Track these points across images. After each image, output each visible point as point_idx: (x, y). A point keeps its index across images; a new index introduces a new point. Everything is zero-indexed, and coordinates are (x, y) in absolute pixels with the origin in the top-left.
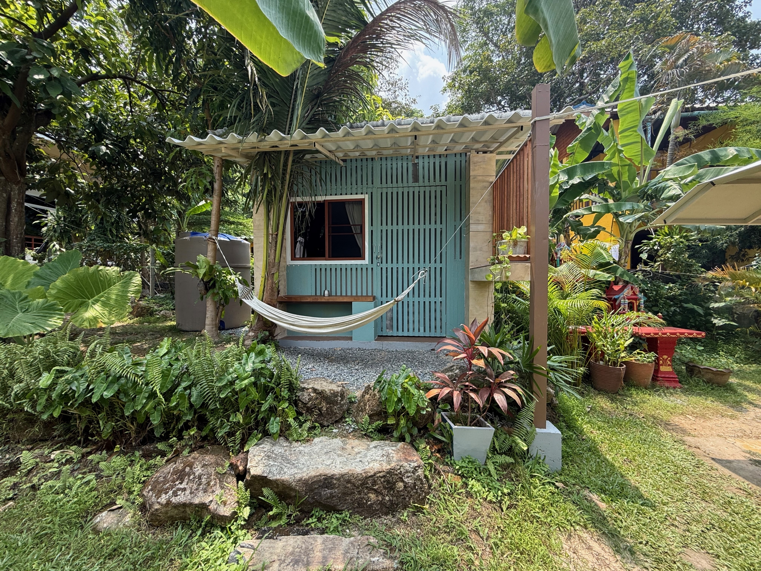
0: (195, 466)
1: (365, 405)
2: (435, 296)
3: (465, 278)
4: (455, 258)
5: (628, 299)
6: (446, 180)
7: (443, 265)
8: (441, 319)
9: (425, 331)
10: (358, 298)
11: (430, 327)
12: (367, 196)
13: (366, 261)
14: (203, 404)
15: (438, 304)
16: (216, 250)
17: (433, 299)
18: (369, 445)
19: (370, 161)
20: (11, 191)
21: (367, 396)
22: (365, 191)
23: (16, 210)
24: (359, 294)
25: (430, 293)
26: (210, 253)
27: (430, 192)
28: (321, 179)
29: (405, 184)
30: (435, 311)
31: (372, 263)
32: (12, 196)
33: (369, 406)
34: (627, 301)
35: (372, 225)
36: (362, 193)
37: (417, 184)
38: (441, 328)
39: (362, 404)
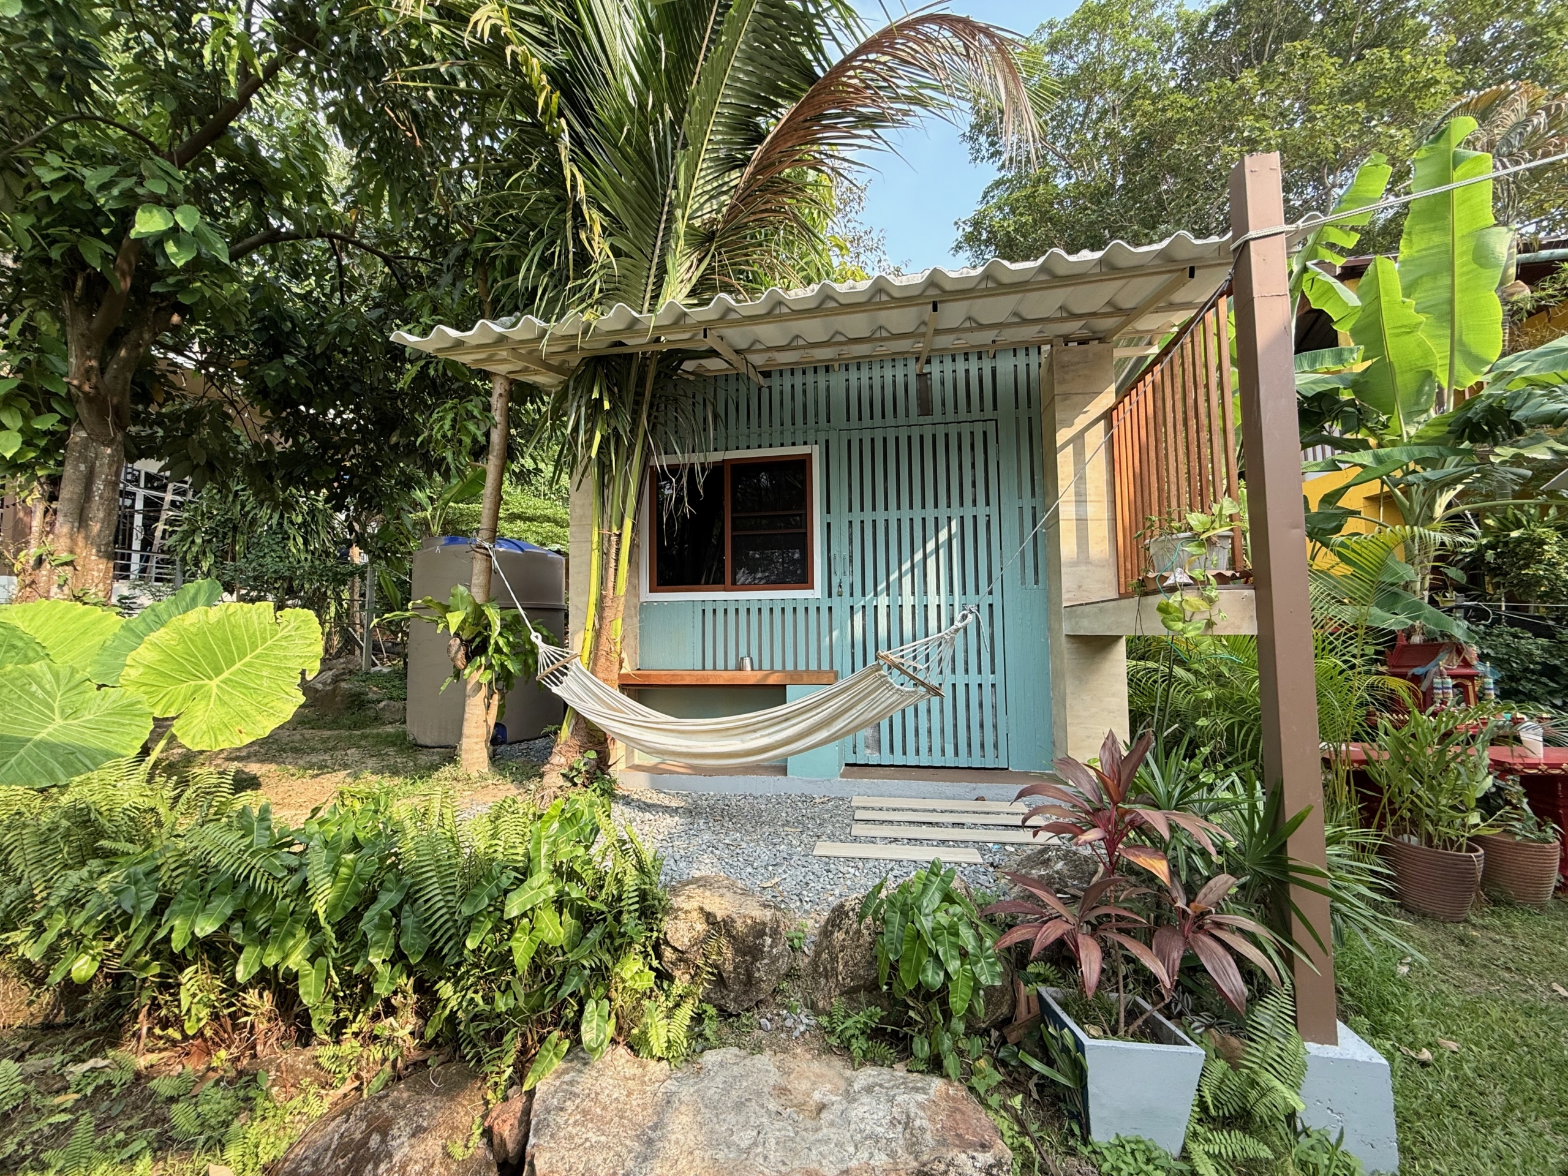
0: (395, 1132)
1: (834, 959)
2: (980, 672)
3: (1050, 629)
4: (1023, 583)
5: (1453, 677)
6: (995, 408)
7: (996, 599)
8: (995, 727)
9: (956, 754)
10: (797, 677)
11: (969, 745)
12: (816, 448)
13: (818, 591)
14: (430, 950)
15: (987, 690)
16: (490, 571)
17: (974, 679)
18: (850, 1082)
19: (821, 372)
20: (96, 458)
21: (839, 936)
22: (811, 438)
23: (101, 497)
24: (802, 667)
25: (966, 663)
26: (478, 579)
27: (959, 435)
28: (716, 416)
29: (901, 419)
30: (981, 705)
31: (830, 595)
32: (97, 470)
33: (846, 964)
34: (1450, 682)
35: (828, 512)
36: (805, 443)
37: (928, 419)
38: (996, 746)
39: (825, 956)
